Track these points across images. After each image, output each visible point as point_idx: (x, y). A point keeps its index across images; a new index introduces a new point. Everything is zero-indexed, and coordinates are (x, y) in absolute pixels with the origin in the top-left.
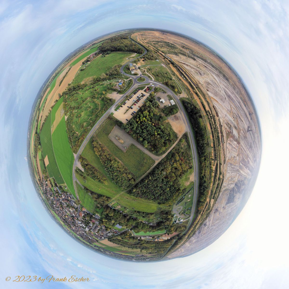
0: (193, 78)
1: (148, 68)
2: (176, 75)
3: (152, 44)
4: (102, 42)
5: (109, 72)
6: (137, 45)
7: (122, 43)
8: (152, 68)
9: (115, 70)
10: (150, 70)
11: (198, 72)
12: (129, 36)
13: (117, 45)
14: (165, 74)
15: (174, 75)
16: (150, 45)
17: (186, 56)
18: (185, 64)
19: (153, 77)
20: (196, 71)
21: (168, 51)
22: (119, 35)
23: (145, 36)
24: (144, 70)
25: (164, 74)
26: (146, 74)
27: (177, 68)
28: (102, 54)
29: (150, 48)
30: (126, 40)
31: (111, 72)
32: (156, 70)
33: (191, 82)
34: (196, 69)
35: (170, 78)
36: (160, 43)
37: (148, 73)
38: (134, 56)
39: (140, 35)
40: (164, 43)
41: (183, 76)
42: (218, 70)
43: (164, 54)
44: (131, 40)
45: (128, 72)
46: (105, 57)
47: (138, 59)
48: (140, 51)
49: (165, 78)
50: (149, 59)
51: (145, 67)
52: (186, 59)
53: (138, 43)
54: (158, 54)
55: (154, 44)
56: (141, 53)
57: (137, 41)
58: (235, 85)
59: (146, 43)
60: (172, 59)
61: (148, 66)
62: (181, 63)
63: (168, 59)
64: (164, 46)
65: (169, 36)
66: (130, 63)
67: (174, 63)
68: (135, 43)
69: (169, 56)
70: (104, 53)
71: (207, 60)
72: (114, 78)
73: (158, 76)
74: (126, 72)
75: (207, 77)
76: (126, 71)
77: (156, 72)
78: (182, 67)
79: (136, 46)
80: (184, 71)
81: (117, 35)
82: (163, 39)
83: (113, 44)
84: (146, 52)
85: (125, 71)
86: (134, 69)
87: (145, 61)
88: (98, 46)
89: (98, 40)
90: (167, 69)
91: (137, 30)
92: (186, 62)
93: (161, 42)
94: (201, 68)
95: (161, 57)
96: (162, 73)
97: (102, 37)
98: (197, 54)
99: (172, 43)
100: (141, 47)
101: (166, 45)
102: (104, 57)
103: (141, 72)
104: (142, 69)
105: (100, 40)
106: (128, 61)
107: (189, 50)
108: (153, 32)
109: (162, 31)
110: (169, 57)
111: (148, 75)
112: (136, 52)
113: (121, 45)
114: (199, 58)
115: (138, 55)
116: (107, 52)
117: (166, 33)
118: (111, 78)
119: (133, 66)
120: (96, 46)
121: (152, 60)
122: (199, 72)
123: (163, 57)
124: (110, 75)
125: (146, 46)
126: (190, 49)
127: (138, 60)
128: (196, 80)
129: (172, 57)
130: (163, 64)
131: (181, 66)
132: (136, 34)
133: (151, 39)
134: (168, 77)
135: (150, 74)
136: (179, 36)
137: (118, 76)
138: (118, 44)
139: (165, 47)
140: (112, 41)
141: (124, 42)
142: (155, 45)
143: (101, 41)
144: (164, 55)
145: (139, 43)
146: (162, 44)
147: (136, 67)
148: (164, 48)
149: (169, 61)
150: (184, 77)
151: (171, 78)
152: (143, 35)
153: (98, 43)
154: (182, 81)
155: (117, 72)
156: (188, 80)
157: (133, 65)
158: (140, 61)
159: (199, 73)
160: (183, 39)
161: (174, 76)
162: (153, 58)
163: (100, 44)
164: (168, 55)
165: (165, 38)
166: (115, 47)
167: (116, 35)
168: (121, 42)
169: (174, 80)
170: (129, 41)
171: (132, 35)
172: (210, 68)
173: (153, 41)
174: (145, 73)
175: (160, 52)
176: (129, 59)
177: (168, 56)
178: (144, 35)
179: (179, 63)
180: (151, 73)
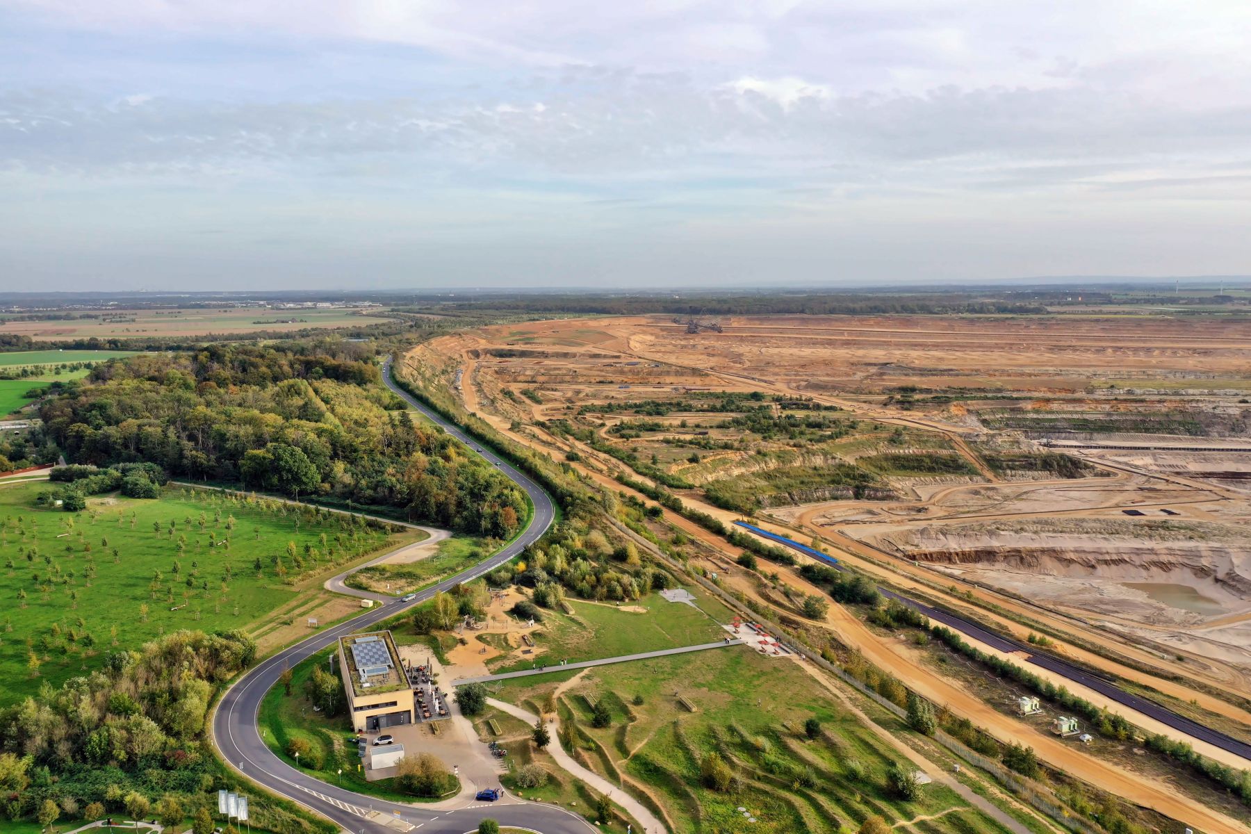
1: (583, 702)
2: (941, 712)
3: (602, 433)
7: (307, 415)
8: (627, 697)
15: (916, 726)
16: (580, 445)
21: (768, 476)
23: (528, 367)
27: (924, 635)
29: (583, 472)
30: (350, 388)
32: (681, 706)
36: (674, 419)
39: (487, 352)
40: (713, 409)
41: (1030, 704)
43: (735, 516)
48: (486, 509)
54: (671, 529)
55: (618, 430)
56: (496, 531)
59: (542, 425)
60: (833, 552)
61: (572, 673)
63: (787, 561)
64: (715, 435)
65: (743, 339)
67: (873, 588)
68: (439, 431)
69: (793, 522)
77: (677, 737)
82: (695, 372)
90: (812, 670)
91: (458, 306)
93: (688, 409)
95: (709, 553)
96: (766, 743)
99: (789, 393)
101: (737, 422)
108: (603, 322)
109: (679, 311)
110: (797, 537)
117: (719, 320)
121: (612, 597)
123: (735, 553)
129: (826, 532)
130: (743, 628)
131: (950, 592)
132: (447, 346)
133: (587, 389)
134: (855, 777)
139: (726, 447)
141: (323, 407)
142: (631, 443)
144: (741, 530)
145: (477, 428)
146: (692, 419)
148: (724, 461)
149: (807, 573)
152: (511, 353)
154: (1055, 773)
157: (399, 666)
158: (481, 616)
161: (919, 740)
162: (627, 578)
164: (780, 513)
165: (713, 361)
168: (297, 401)
169: (938, 791)
173: (609, 409)
175: (689, 504)
177: (783, 524)
178: (523, 354)
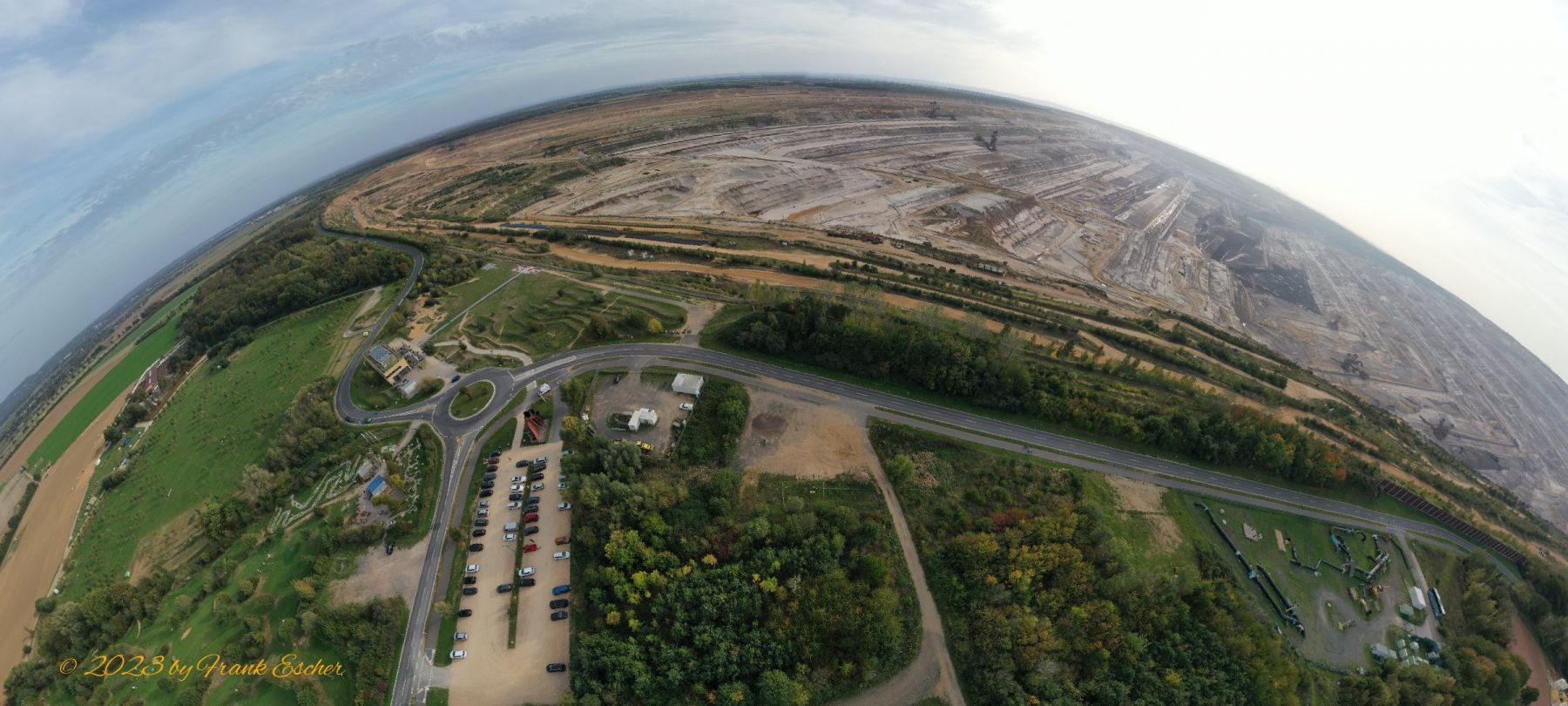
0: (672, 227)
1: (470, 326)
2: (602, 267)
3: (428, 210)
4: (192, 292)
5: (279, 450)
6: (366, 249)
7: (293, 265)
8: (487, 315)
9: (310, 420)
10: (482, 329)
11: (666, 192)
12: (315, 222)
13: (272, 283)
14: (556, 302)
15: (596, 276)
16: (420, 220)
17: (586, 174)
18: (601, 204)
19: (519, 350)
20: (660, 194)
21: (506, 202)
22: (267, 233)
23: (383, 194)
24: (456, 343)
25: (554, 305)
26: (475, 360)
27: (587, 242)
28: (205, 357)
29: (427, 232)
30: (308, 243)
31: (291, 440)
32: (510, 308)
33: (676, 245)
34: (651, 187)
35: (592, 300)
36: (458, 192)
37: (483, 345)
38: (377, 305)
39: (361, 195)
40: (473, 181)
41: (631, 253)
42: (719, 123)
43: (499, 224)
44: (332, 235)
45: (383, 401)
46: (227, 370)
47: (398, 309)
48: (393, 268)
49: (574, 316)
50: (450, 284)
51: (453, 330)
52: (590, 186)
53: (368, 236)
54: (475, 240)
55: (435, 206)
56: (402, 275)
57: (357, 231)
58: (807, 111)
59: (400, 218)
60: (543, 223)
61: (462, 316)
62: (585, 214)
63: (526, 234)
64: (478, 192)
65: (476, 145)
66: (374, 350)
67: (563, 232)
68: (356, 242)
69: (523, 217)
70: (220, 348)
71: (662, 129)
72: (323, 469)
73: (533, 330)
74: (372, 407)
75: (710, 175)
76: (371, 400)
77: (513, 320)
78: (598, 223)
79: (365, 254)
80: (620, 228)
81: (257, 233)
82: (460, 167)
83: (250, 286)
84: (419, 261)
85: (363, 402)
86: (405, 372)
87: (438, 303)
88: (173, 314)
89: (171, 280)
90: (552, 272)
91: (340, 180)
92: (600, 195)
93: (462, 185)
94: (663, 170)
95: (494, 243)
96: (546, 306)
97: (187, 263)
98: (613, 141)
99: (503, 164)
100: (387, 249)
101: (485, 183)
102: (225, 366)
103: (450, 362)
104: (444, 348)
105: (180, 282)
106: (355, 343)
107: (580, 147)
108: (409, 160)
109: (443, 142)
110: (527, 223)
111: (487, 357)
112: (377, 283)
113: (292, 279)
114: (630, 144)
115: (391, 288)
116: (235, 337)
117: (462, 141)
118: (307, 479)
119: (394, 359)
120: (163, 318)
121: (463, 279)
122: (672, 188)
123: (505, 239)
124: (295, 458)
125: (409, 233)
126: (582, 142)
127: (406, 315)
128: (684, 222)
129: (537, 216)
130: (520, 268)
131: (592, 222)
132: (342, 201)
133: (414, 194)
134: (581, 303)
135: (497, 347)
136: (511, 122)
137: (345, 449)
138: (274, 275)
139: (485, 195)
140: (239, 272)
141: (299, 258)
142: (443, 210)
143: (188, 286)
144: (504, 228)
145: (372, 233)
146: (465, 189)
147: (410, 353)
148: (486, 202)
149: (536, 236)
150: (638, 248)
151: (595, 297)
152: (372, 192)
153: (172, 297)
154: (646, 272)
155: (324, 428)
156: (659, 248)
157: (392, 351)
158: (413, 314)
159: (674, 193)
160: (531, 125)
161: (599, 280)
162: (465, 269)
163: (186, 303)
164: (517, 215)
165: (466, 160)
166: (264, 296)
167: (252, 236)
168: (286, 262)
169: (611, 295)
170: (322, 243)
171: (329, 210)
172: (691, 145)
173: (427, 199)
174: (467, 357)
175: (478, 226)
176: (358, 329)
177: (519, 219)
178: (378, 189)
179: (579, 219)
180: (497, 341)
